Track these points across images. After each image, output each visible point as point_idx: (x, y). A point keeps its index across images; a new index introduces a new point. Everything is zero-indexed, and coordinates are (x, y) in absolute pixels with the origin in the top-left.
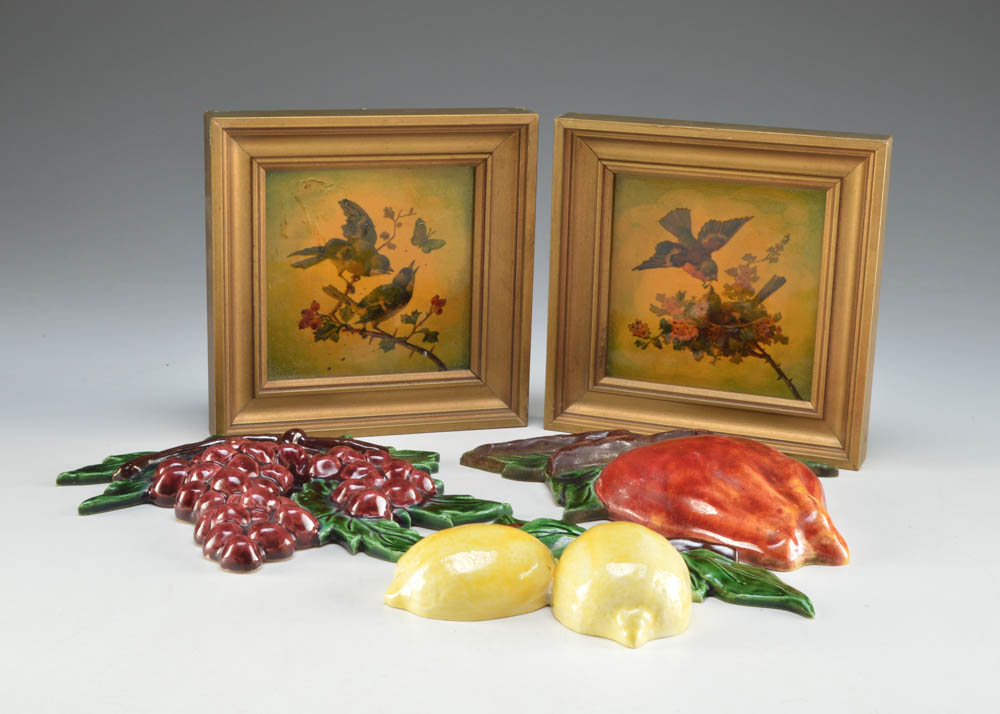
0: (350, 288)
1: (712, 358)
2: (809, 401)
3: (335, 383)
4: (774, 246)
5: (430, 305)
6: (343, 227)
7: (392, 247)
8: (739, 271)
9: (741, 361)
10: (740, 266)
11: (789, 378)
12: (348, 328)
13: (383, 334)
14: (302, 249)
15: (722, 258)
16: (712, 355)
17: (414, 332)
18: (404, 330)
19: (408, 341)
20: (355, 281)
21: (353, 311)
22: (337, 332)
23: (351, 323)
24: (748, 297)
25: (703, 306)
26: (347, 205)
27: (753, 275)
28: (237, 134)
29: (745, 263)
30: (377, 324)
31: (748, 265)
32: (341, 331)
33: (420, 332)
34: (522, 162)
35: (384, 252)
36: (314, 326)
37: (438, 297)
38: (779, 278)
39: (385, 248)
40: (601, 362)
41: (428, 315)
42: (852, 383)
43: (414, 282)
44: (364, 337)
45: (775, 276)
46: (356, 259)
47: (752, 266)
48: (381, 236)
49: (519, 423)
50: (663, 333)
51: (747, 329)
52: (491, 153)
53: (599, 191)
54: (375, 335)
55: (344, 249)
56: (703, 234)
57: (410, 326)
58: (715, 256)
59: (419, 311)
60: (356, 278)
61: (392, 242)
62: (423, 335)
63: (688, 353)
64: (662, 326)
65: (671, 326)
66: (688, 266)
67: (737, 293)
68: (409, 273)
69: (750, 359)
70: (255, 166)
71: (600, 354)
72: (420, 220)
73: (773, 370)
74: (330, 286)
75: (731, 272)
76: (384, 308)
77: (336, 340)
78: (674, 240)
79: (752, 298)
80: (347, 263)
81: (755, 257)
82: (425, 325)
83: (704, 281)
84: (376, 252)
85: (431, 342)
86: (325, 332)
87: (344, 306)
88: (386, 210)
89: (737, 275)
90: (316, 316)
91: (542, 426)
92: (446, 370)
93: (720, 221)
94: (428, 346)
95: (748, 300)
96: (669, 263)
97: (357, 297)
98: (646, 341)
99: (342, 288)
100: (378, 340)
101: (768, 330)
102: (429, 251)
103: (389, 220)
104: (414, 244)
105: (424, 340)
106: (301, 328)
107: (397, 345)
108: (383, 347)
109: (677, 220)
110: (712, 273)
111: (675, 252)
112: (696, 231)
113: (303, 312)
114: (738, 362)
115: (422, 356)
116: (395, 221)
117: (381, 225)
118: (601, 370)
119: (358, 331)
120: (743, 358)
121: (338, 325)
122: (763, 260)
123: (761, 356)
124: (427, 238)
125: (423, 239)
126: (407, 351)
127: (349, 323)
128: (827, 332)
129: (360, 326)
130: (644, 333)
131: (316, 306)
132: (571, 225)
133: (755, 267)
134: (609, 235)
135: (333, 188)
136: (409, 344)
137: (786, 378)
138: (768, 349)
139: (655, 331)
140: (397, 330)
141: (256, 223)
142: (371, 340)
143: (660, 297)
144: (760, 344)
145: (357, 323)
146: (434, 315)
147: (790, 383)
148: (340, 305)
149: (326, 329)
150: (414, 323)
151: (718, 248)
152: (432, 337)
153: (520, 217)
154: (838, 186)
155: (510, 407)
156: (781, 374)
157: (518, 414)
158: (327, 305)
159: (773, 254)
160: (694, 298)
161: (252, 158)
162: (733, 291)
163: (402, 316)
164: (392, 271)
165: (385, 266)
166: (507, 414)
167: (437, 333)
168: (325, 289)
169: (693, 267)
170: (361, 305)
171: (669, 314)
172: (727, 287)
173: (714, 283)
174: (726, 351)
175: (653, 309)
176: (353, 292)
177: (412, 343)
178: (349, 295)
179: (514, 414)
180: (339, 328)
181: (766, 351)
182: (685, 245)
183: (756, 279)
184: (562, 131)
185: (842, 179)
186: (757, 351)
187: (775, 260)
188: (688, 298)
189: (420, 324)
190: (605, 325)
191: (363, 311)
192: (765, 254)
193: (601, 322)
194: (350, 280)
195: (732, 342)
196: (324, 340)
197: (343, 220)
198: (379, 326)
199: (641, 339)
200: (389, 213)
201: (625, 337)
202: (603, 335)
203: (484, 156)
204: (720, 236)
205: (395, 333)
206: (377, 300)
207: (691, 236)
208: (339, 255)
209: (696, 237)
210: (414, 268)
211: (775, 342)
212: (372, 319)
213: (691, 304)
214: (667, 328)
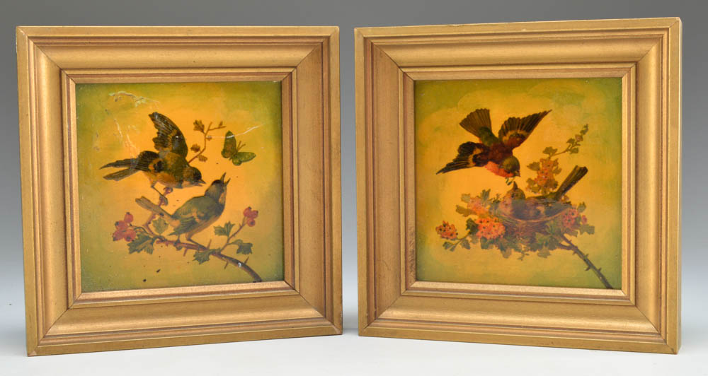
0: (163, 200)
1: (519, 255)
2: (620, 289)
3: (150, 294)
4: (574, 137)
5: (243, 216)
6: (155, 140)
7: (204, 159)
8: (541, 166)
9: (549, 254)
10: (542, 160)
11: (598, 267)
12: (162, 240)
13: (198, 247)
14: (114, 161)
15: (523, 154)
16: (520, 251)
17: (228, 244)
18: (218, 242)
19: (223, 253)
20: (167, 193)
21: (167, 222)
22: (152, 244)
23: (165, 234)
24: (551, 190)
25: (507, 202)
26: (157, 118)
27: (554, 168)
28: (43, 43)
29: (546, 156)
30: (191, 236)
31: (550, 158)
32: (155, 243)
33: (233, 243)
34: (325, 74)
35: (195, 164)
36: (128, 238)
37: (250, 208)
38: (581, 168)
39: (197, 159)
40: (412, 265)
41: (241, 227)
42: (663, 264)
43: (225, 194)
44: (179, 249)
45: (577, 167)
46: (169, 171)
47: (553, 159)
48: (192, 149)
49: (333, 330)
50: (470, 233)
51: (552, 222)
52: (295, 67)
53: (401, 98)
54: (189, 247)
55: (155, 161)
56: (503, 132)
57: (224, 238)
58: (516, 152)
59: (232, 223)
60: (168, 190)
61: (203, 154)
62: (236, 247)
63: (495, 250)
64: (468, 227)
65: (477, 225)
66: (490, 164)
67: (540, 187)
68: (220, 184)
69: (558, 252)
70: (64, 77)
71: (410, 258)
72: (229, 133)
73: (582, 261)
74: (143, 197)
75: (533, 166)
76: (197, 220)
77: (150, 251)
78: (476, 140)
79: (556, 190)
80: (159, 175)
81: (556, 150)
82: (238, 237)
83: (507, 177)
84: (188, 164)
85: (244, 253)
86: (140, 243)
87: (157, 217)
88: (196, 123)
89: (539, 169)
90: (130, 228)
91: (357, 333)
92: (261, 281)
93: (519, 118)
94: (242, 258)
95: (551, 193)
96: (472, 164)
97: (170, 209)
98: (453, 242)
99: (156, 201)
100: (192, 252)
101: (573, 221)
102: (240, 163)
103: (199, 132)
104: (225, 157)
105: (238, 252)
106: (115, 239)
107: (211, 257)
108: (197, 259)
109: (477, 121)
110: (514, 170)
111: (478, 151)
112: (496, 130)
113: (117, 224)
114: (546, 255)
115: (236, 268)
116: (206, 134)
117: (192, 138)
118: (412, 275)
119: (171, 242)
120: (551, 252)
121: (152, 237)
122: (564, 152)
123: (568, 248)
124: (237, 151)
125: (232, 151)
126: (222, 263)
127: (162, 235)
128: (633, 216)
129: (174, 238)
130: (451, 235)
131: (129, 217)
132: (375, 132)
133: (556, 160)
134: (413, 141)
135: (143, 101)
136: (222, 256)
137: (595, 268)
138: (575, 241)
139: (462, 231)
140: (211, 241)
141: (66, 133)
142: (186, 251)
143: (465, 197)
144: (566, 236)
145: (171, 234)
146: (246, 226)
147: (599, 272)
148: (153, 217)
149: (140, 241)
150: (228, 234)
151: (519, 144)
152: (245, 248)
153: (326, 127)
154: (633, 70)
155: (325, 316)
156: (590, 265)
157: (333, 323)
158: (141, 216)
159: (573, 145)
160: (498, 195)
161: (61, 70)
162: (536, 185)
163: (215, 228)
164: (204, 183)
165: (196, 177)
166: (322, 323)
167: (250, 245)
168: (138, 200)
169: (496, 165)
170: (175, 217)
171: (475, 213)
172: (530, 181)
173: (517, 179)
174: (533, 245)
175: (459, 210)
176: (166, 203)
177: (226, 255)
178: (162, 207)
179: (328, 323)
180: (153, 240)
181: (573, 242)
182: (486, 144)
183: (558, 171)
184: (361, 40)
185: (636, 63)
186: (564, 243)
187: (576, 151)
188: (492, 196)
189: (234, 235)
190: (413, 229)
191: (177, 223)
192: (566, 146)
193: (409, 226)
194: (163, 192)
195: (539, 236)
196: (139, 252)
197: (154, 132)
198: (192, 238)
199: (449, 241)
200: (199, 126)
201: (434, 241)
202: (411, 239)
203: (290, 70)
204: (519, 132)
205: (209, 245)
206: (190, 212)
207: (492, 135)
208: (151, 167)
209: (497, 135)
210: (225, 180)
211: (581, 233)
212: (185, 231)
213: (497, 202)
214: (473, 228)
